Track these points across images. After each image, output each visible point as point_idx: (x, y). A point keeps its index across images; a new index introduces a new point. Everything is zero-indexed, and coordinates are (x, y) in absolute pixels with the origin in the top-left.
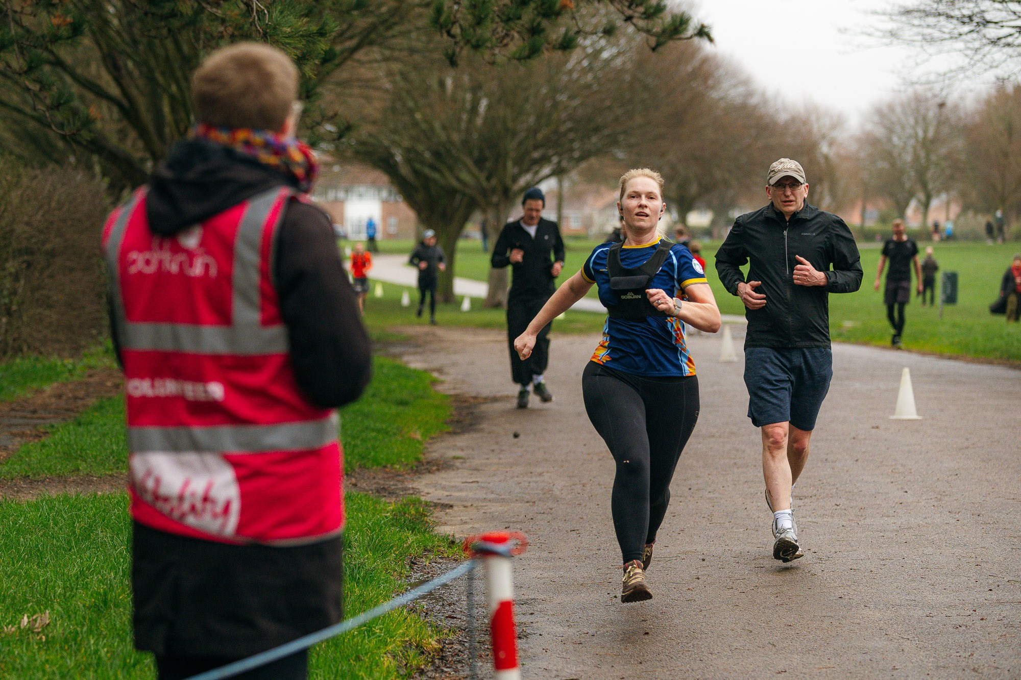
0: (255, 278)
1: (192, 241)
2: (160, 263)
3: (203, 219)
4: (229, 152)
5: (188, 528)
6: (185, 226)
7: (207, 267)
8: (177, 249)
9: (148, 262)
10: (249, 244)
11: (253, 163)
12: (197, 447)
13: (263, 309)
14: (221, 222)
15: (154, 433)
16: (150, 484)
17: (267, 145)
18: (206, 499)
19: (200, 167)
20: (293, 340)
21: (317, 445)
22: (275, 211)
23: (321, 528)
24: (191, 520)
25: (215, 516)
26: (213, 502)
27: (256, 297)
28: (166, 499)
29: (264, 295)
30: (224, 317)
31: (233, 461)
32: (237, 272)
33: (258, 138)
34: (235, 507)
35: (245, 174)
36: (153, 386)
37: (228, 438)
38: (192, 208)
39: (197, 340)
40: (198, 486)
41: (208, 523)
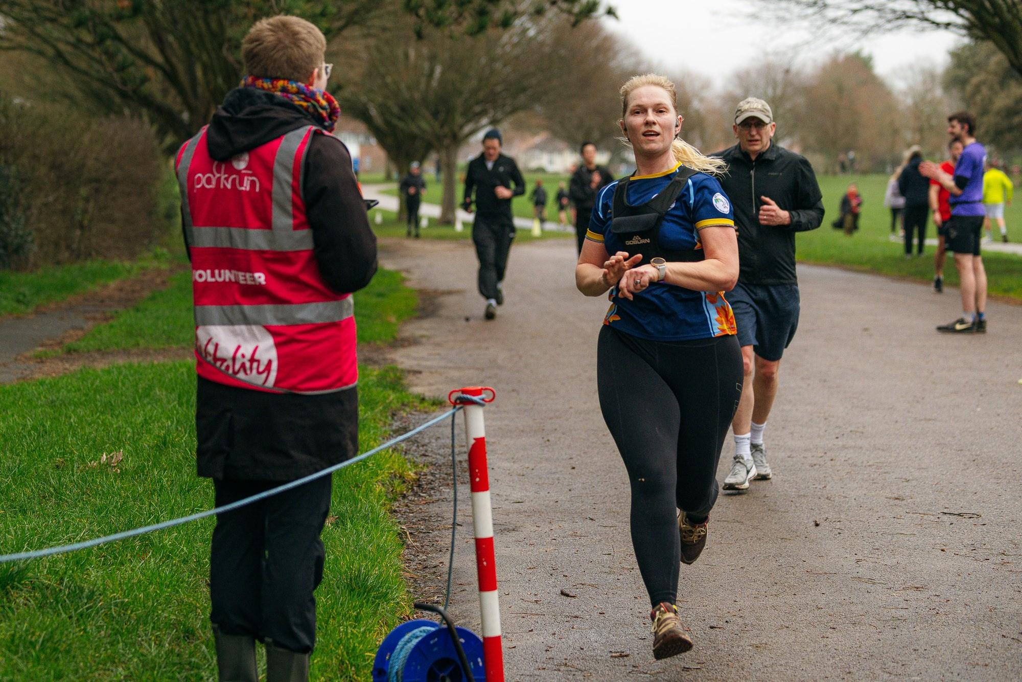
0: (289, 192)
1: (241, 165)
2: (219, 180)
3: (249, 149)
4: (271, 98)
5: (239, 380)
6: (237, 153)
7: (253, 184)
8: (231, 171)
9: (209, 181)
10: (285, 168)
12: (246, 321)
13: (295, 217)
14: (263, 150)
15: (214, 310)
16: (211, 349)
17: (299, 92)
18: (252, 360)
19: (248, 109)
20: (316, 240)
21: (337, 320)
22: (303, 143)
23: (340, 381)
24: (241, 375)
25: (259, 373)
26: (258, 361)
27: (290, 208)
28: (223, 360)
29: (294, 205)
30: (266, 223)
31: (273, 332)
32: (275, 188)
33: (293, 86)
34: (275, 366)
35: (283, 115)
36: (213, 275)
37: (270, 313)
38: (242, 140)
39: (246, 239)
40: (247, 350)
41: (254, 378)
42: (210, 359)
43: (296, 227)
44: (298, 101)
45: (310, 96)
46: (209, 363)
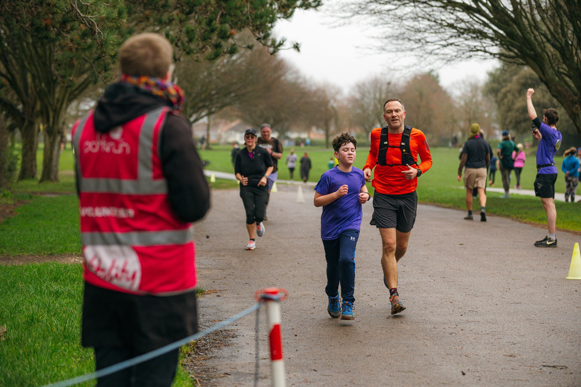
0: (150, 154)
1: (117, 135)
2: (100, 147)
3: (123, 123)
4: (137, 89)
6: (113, 126)
7: (124, 148)
8: (109, 139)
9: (94, 147)
10: (147, 136)
11: (149, 94)
12: (119, 243)
13: (154, 170)
14: (132, 125)
15: (97, 235)
16: (95, 263)
17: (157, 85)
18: (124, 271)
19: (121, 97)
20: (170, 187)
22: (160, 120)
23: (183, 286)
24: (115, 282)
25: (128, 279)
26: (127, 272)
27: (150, 164)
29: (154, 163)
30: (133, 175)
31: (137, 250)
32: (140, 151)
33: (152, 81)
34: (138, 276)
35: (145, 100)
37: (135, 238)
38: (117, 118)
39: (120, 187)
40: (120, 263)
41: (124, 284)
42: (94, 269)
43: (156, 177)
44: (157, 92)
45: (163, 88)
46: (92, 273)
